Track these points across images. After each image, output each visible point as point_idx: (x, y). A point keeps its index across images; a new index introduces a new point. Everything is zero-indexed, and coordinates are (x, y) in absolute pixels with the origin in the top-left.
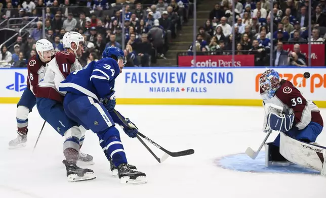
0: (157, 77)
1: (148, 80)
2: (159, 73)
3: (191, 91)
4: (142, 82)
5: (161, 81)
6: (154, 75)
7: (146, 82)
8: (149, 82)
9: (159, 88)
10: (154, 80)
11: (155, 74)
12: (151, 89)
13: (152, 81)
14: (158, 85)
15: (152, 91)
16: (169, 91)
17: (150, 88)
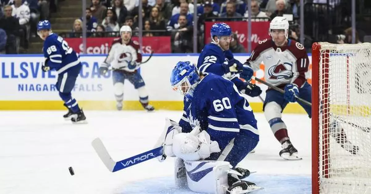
0: (29, 69)
1: (15, 74)
2: (32, 64)
3: (80, 89)
4: (7, 77)
5: (35, 75)
6: (24, 66)
7: (13, 76)
8: (17, 77)
9: (32, 85)
10: (24, 74)
11: (27, 65)
12: (21, 87)
13: (21, 75)
14: (30, 80)
15: (22, 89)
16: (47, 89)
17: (19, 86)
